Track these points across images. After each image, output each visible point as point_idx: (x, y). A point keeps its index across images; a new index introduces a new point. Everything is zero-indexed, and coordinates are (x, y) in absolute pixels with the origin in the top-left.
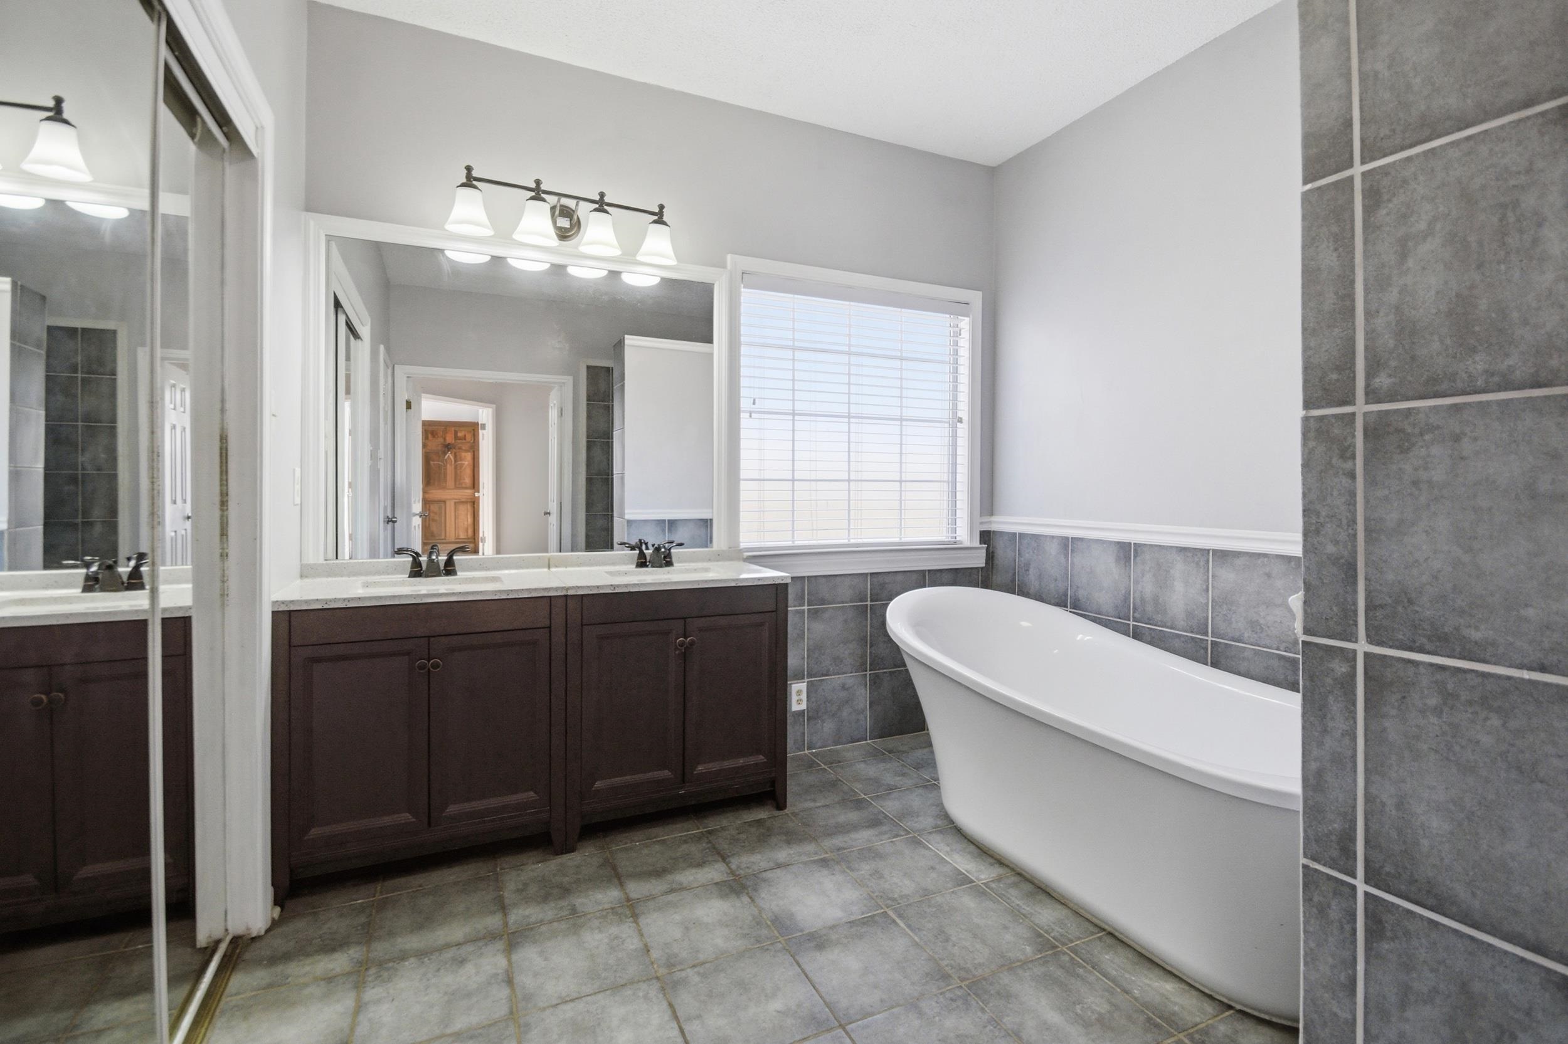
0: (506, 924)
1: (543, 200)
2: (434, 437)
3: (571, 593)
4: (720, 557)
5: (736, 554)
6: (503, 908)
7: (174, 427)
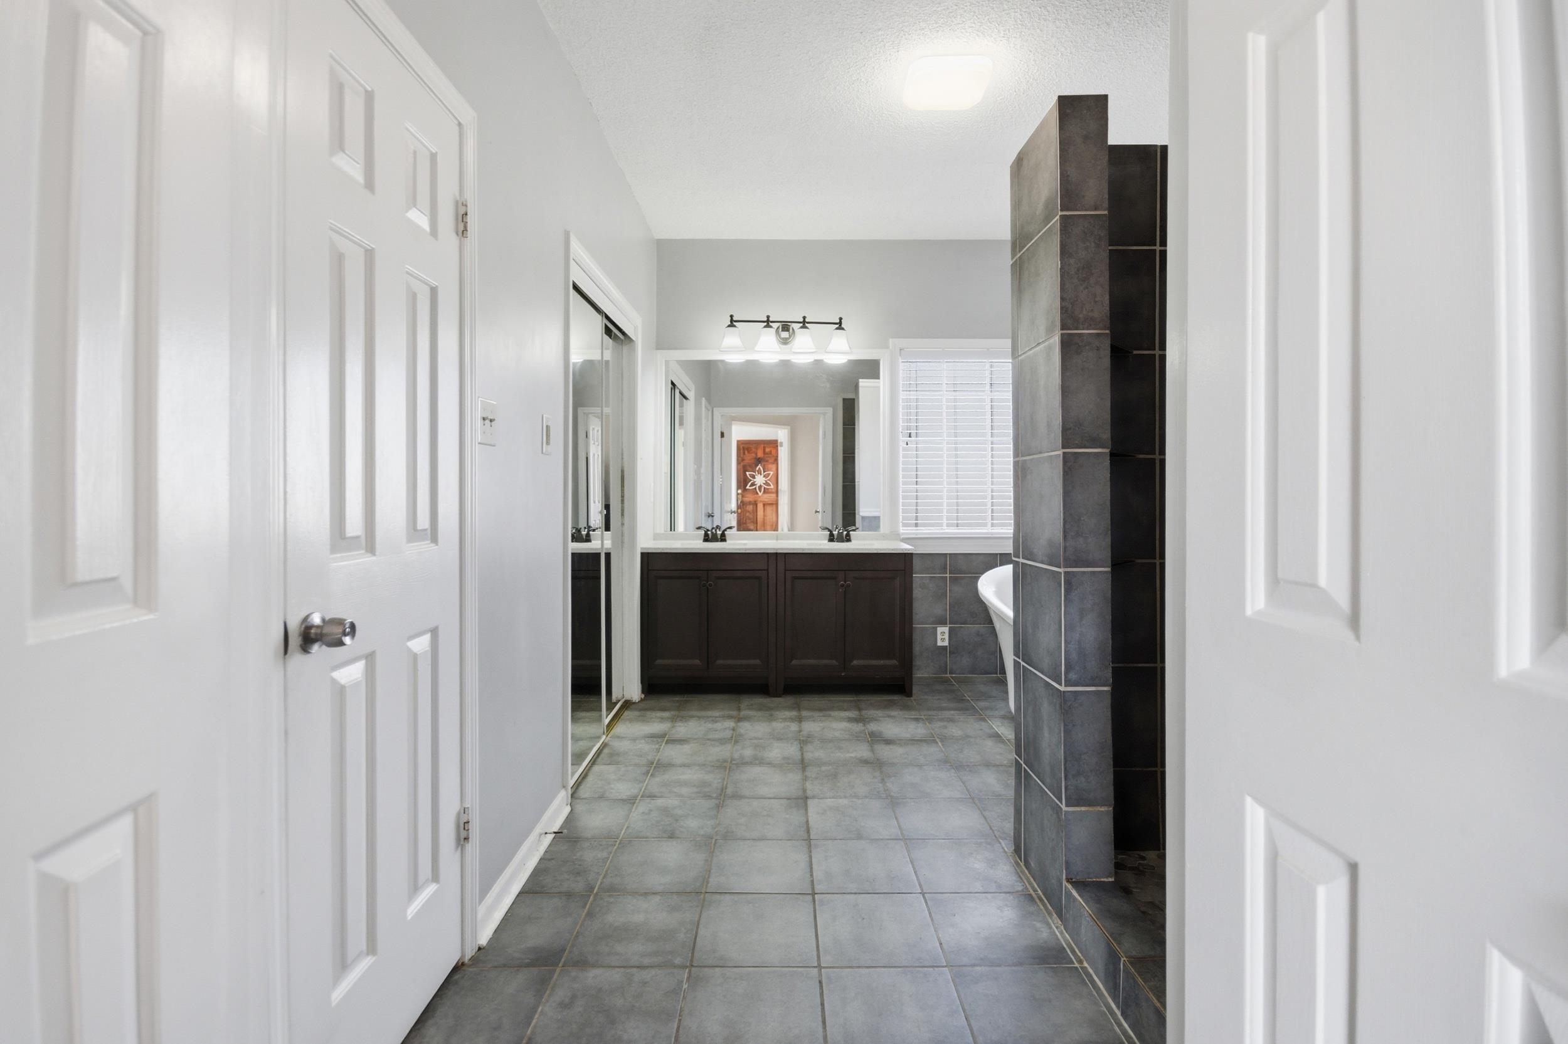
0: (739, 715)
1: (771, 327)
2: (749, 452)
3: (778, 552)
4: (884, 537)
5: (896, 536)
6: (739, 709)
7: (594, 455)
